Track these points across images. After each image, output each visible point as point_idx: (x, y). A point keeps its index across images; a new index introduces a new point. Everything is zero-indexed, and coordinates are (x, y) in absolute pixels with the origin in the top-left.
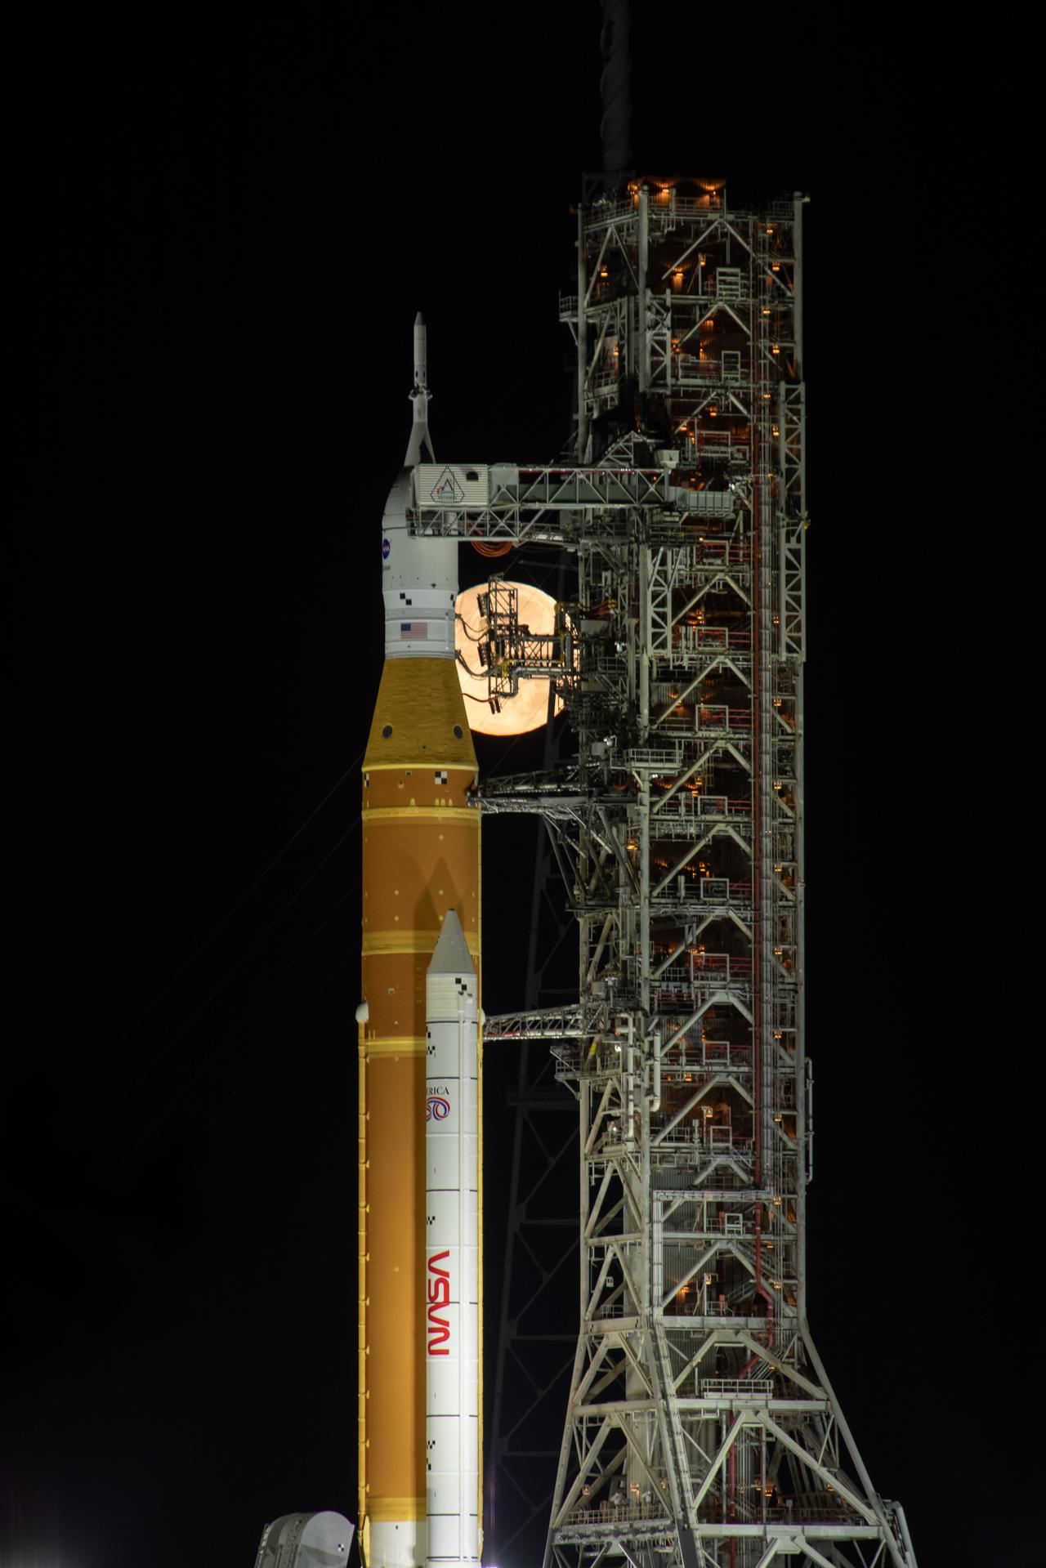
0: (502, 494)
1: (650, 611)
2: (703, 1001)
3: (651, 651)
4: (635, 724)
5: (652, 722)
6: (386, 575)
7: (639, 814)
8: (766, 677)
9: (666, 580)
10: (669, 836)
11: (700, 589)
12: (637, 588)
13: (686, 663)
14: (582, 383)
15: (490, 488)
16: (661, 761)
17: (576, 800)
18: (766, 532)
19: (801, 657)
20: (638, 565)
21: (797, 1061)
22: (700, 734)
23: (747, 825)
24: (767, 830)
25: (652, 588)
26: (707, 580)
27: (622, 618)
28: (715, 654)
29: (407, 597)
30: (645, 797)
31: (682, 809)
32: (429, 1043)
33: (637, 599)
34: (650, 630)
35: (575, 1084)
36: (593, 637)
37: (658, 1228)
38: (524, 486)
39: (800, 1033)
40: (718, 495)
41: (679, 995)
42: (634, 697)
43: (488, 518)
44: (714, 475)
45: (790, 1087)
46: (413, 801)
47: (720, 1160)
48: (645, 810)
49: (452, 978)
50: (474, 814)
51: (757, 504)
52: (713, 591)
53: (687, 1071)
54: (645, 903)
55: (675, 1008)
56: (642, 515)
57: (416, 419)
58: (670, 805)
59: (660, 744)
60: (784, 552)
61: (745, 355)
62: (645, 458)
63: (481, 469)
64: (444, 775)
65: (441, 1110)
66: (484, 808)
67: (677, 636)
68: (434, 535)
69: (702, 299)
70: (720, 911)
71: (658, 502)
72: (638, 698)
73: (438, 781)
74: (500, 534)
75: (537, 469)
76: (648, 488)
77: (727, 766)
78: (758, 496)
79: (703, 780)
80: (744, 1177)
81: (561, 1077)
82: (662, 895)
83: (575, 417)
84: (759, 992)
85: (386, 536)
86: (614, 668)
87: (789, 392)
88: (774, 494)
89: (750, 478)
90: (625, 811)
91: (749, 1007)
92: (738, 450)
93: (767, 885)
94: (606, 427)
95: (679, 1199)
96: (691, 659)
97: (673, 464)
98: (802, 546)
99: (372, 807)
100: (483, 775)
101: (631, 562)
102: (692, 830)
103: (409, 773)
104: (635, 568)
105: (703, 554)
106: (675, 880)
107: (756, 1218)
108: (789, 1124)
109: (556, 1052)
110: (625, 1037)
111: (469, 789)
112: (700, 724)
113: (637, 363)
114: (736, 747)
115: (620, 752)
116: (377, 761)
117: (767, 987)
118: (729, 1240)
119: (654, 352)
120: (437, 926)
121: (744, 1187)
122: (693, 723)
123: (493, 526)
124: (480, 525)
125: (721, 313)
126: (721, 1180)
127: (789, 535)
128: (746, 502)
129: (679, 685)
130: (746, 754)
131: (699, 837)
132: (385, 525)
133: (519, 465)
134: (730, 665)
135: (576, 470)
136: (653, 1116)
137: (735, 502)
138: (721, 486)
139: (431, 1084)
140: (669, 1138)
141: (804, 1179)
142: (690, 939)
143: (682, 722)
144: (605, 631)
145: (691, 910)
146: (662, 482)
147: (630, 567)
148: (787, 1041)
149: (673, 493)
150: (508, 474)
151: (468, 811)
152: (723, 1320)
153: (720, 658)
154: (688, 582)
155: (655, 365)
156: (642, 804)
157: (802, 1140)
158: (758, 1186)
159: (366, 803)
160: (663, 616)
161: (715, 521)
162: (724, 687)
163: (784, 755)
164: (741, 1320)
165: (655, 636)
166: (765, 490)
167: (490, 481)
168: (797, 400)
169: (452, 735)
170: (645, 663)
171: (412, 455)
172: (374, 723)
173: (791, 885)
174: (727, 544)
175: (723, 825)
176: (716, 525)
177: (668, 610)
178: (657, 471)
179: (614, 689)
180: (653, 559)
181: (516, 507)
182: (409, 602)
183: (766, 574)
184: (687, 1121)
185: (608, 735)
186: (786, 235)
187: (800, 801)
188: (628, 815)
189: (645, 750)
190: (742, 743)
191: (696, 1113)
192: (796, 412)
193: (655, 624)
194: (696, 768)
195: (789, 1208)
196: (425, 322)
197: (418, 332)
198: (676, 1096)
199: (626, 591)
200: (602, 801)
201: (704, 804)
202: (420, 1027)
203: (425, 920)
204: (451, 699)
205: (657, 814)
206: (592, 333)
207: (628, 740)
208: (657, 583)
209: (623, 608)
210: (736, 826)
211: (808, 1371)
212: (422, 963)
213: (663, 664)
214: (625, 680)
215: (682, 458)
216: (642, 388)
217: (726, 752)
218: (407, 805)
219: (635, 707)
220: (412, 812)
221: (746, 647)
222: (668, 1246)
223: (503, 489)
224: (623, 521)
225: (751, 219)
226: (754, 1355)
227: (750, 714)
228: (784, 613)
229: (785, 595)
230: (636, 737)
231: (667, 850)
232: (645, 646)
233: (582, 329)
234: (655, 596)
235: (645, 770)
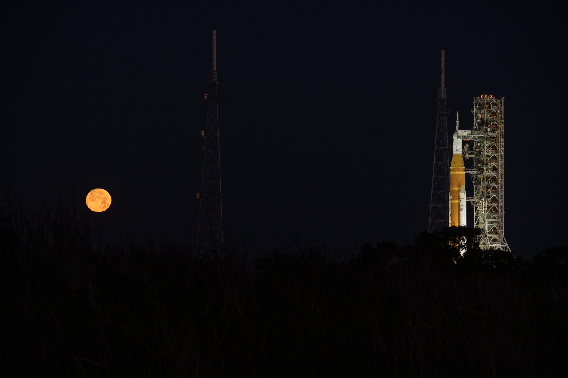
0: (469, 134)
1: (486, 148)
2: (492, 196)
3: (486, 153)
4: (484, 162)
5: (486, 162)
8: (499, 156)
9: (488, 144)
10: (488, 176)
11: (492, 146)
12: (484, 145)
14: (475, 120)
15: (467, 133)
16: (487, 167)
18: (499, 138)
19: (503, 154)
21: (503, 204)
23: (497, 174)
24: (499, 175)
26: (492, 144)
28: (493, 154)
29: (456, 146)
30: (485, 171)
31: (489, 173)
32: (460, 201)
33: (484, 147)
35: (474, 206)
37: (487, 224)
38: (471, 133)
39: (503, 200)
40: (494, 134)
41: (489, 195)
44: (493, 132)
45: (501, 207)
47: (494, 216)
48: (485, 173)
49: (464, 193)
50: (464, 173)
51: (498, 135)
53: (490, 205)
54: (485, 184)
55: (488, 197)
57: (457, 124)
59: (487, 164)
60: (501, 141)
61: (497, 116)
62: (486, 129)
63: (466, 131)
65: (462, 209)
67: (489, 151)
68: (460, 139)
69: (492, 110)
70: (494, 185)
71: (487, 135)
73: (461, 169)
76: (486, 133)
77: (495, 167)
78: (498, 134)
79: (492, 169)
80: (496, 217)
81: (472, 205)
82: (487, 183)
83: (475, 124)
84: (498, 195)
85: (453, 139)
87: (502, 121)
88: (500, 134)
89: (497, 132)
91: (497, 197)
92: (496, 129)
93: (499, 182)
94: (481, 125)
95: (489, 220)
96: (490, 154)
98: (504, 140)
99: (452, 172)
100: (465, 168)
102: (490, 175)
103: (457, 168)
105: (492, 141)
106: (489, 181)
107: (498, 222)
108: (502, 211)
109: (471, 202)
110: (483, 200)
113: (484, 118)
116: (453, 166)
117: (499, 194)
118: (495, 225)
119: (486, 116)
120: (461, 187)
121: (497, 219)
122: (491, 162)
123: (467, 138)
124: (465, 138)
125: (494, 112)
126: (494, 218)
127: (502, 139)
129: (489, 157)
130: (497, 166)
131: (491, 176)
132: (453, 137)
133: (471, 130)
136: (486, 210)
137: (496, 135)
139: (460, 206)
140: (488, 213)
141: (503, 218)
142: (490, 188)
143: (489, 162)
145: (491, 185)
146: (488, 132)
147: (483, 142)
148: (501, 201)
149: (489, 134)
150: (469, 131)
152: (494, 235)
154: (490, 145)
155: (487, 118)
157: (503, 213)
158: (498, 219)
160: (487, 149)
162: (494, 157)
163: (501, 166)
164: (496, 235)
166: (499, 133)
168: (503, 122)
169: (462, 163)
170: (485, 155)
171: (457, 129)
172: (452, 162)
173: (502, 182)
174: (495, 140)
175: (494, 175)
176: (494, 138)
177: (488, 148)
179: (480, 158)
180: (486, 142)
183: (499, 143)
184: (490, 211)
185: (480, 163)
186: (501, 102)
187: (503, 172)
189: (485, 165)
190: (496, 164)
191: (491, 210)
192: (503, 124)
193: (487, 150)
194: (491, 167)
195: (502, 221)
196: (458, 112)
197: (457, 114)
198: (489, 208)
199: (482, 146)
201: (492, 172)
202: (459, 199)
203: (459, 186)
204: (462, 159)
205: (487, 173)
206: (476, 114)
207: (483, 164)
208: (486, 145)
209: (482, 148)
210: (496, 174)
211: (504, 241)
212: (459, 191)
213: (487, 155)
214: (482, 157)
215: (490, 129)
216: (485, 121)
218: (457, 172)
219: (484, 160)
220: (458, 173)
221: (497, 153)
222: (488, 226)
225: (498, 100)
226: (498, 239)
227: (497, 161)
228: (501, 148)
229: (501, 147)
231: (488, 177)
233: (474, 113)
235: (485, 168)
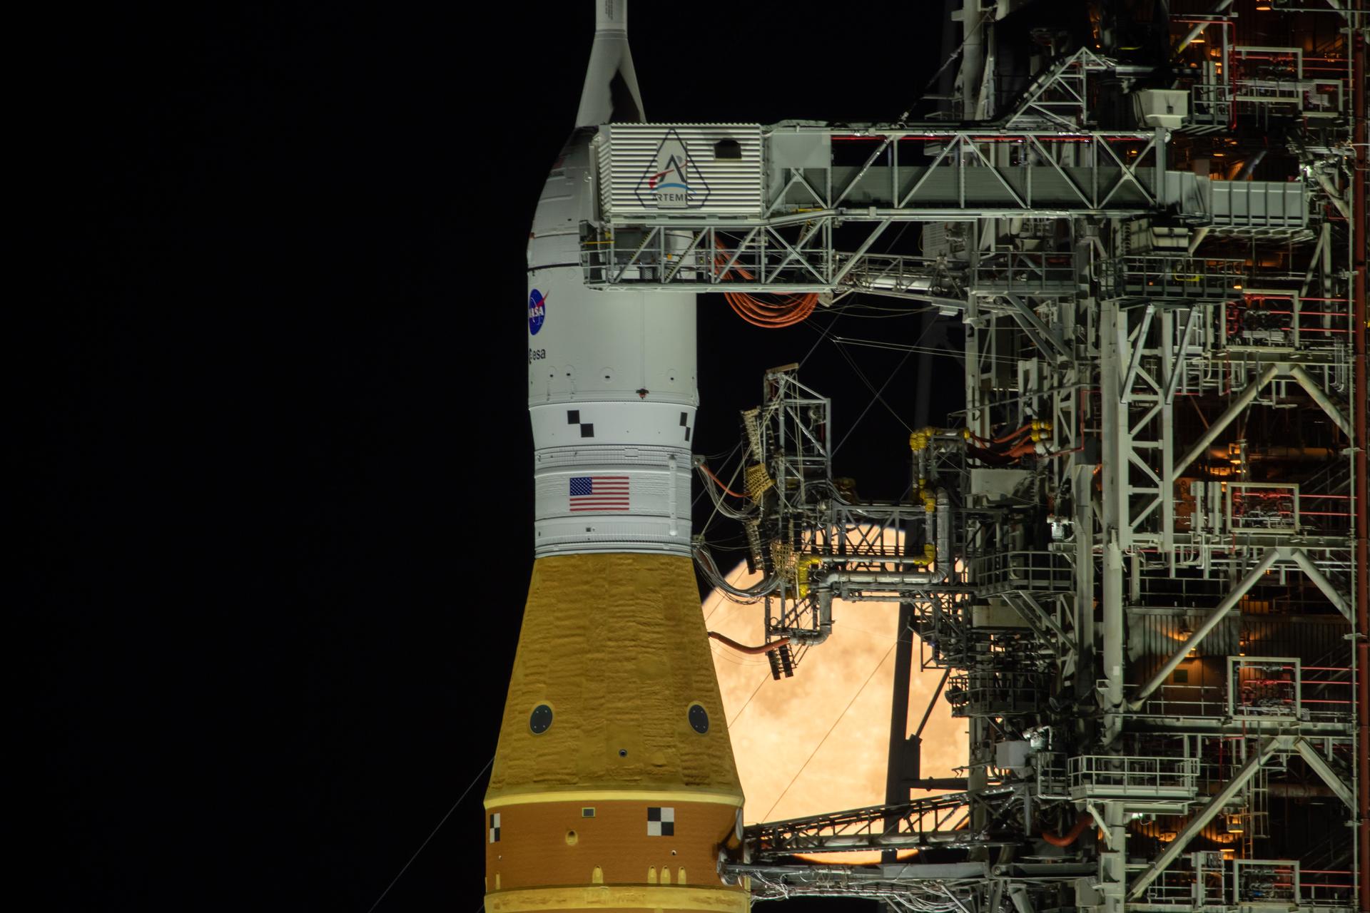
0: (794, 190)
1: (1125, 448)
3: (1127, 536)
4: (1093, 699)
5: (1130, 695)
6: (537, 371)
7: (1102, 902)
9: (1159, 378)
11: (1236, 398)
12: (1096, 396)
13: (1205, 563)
15: (767, 175)
16: (1152, 781)
17: (961, 870)
20: (1097, 345)
22: (1237, 721)
25: (1128, 397)
26: (1252, 378)
27: (1062, 463)
28: (1271, 543)
29: (584, 419)
30: (1117, 863)
31: (1199, 890)
33: (1096, 420)
34: (1126, 490)
36: (998, 506)
38: (845, 170)
40: (1275, 188)
42: (1090, 639)
43: (763, 241)
44: (1265, 144)
46: (598, 874)
48: (1116, 891)
50: (735, 903)
51: (1363, 207)
52: (1265, 402)
56: (1106, 234)
57: (602, 22)
58: (1171, 879)
59: (1148, 744)
62: (1112, 106)
63: (748, 134)
64: (668, 815)
66: (756, 890)
67: (1184, 503)
68: (641, 281)
71: (1142, 204)
72: (1099, 641)
73: (654, 829)
74: (789, 276)
75: (873, 132)
76: (1120, 175)
77: (1299, 793)
78: (1363, 190)
79: (1246, 822)
83: (956, 16)
85: (535, 282)
86: (1044, 576)
89: (1346, 151)
90: (1070, 894)
92: (1320, 89)
96: (1215, 555)
97: (1174, 121)
99: (507, 888)
101: (1081, 340)
103: (589, 811)
104: (1091, 352)
105: (1243, 320)
111: (722, 846)
112: (1238, 699)
114: (1319, 750)
115: (1059, 762)
116: (518, 784)
122: (1222, 697)
123: (774, 260)
124: (744, 259)
128: (1338, 204)
129: (1191, 612)
130: (1341, 765)
132: (534, 256)
133: (831, 125)
134: (1304, 566)
135: (961, 134)
137: (1312, 204)
138: (1281, 169)
143: (1197, 695)
144: (1024, 492)
146: (1150, 160)
147: (1081, 349)
149: (1175, 185)
150: (807, 143)
151: (720, 894)
153: (1283, 552)
154: (1206, 383)
156: (1108, 879)
159: (494, 879)
160: (1154, 459)
161: (1269, 248)
162: (1291, 614)
165: (1137, 503)
167: (766, 160)
169: (685, 726)
170: (1115, 563)
171: (592, 103)
172: (511, 702)
174: (1296, 298)
176: (1272, 256)
177: (1166, 444)
178: (1140, 135)
179: (1045, 623)
180: (1130, 332)
181: (825, 217)
182: (587, 431)
185: (1031, 723)
188: (1079, 904)
189: (1115, 758)
190: (1331, 741)
193: (1136, 477)
194: (1228, 797)
199: (1072, 404)
200: (1019, 873)
201: (1248, 879)
204: (679, 646)
205: (1143, 900)
207: (1077, 736)
208: (1140, 386)
209: (1064, 441)
213: (1154, 566)
214: (1070, 600)
215: (1195, 107)
217: (1296, 761)
218: (586, 883)
219: (1093, 663)
220: (596, 899)
221: (1340, 526)
223: (797, 178)
224: (1065, 247)
227: (1348, 677)
230: (1096, 728)
232: (1114, 527)
234: (1136, 414)
235: (1115, 803)
